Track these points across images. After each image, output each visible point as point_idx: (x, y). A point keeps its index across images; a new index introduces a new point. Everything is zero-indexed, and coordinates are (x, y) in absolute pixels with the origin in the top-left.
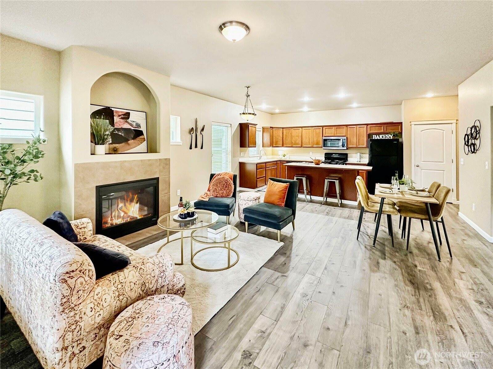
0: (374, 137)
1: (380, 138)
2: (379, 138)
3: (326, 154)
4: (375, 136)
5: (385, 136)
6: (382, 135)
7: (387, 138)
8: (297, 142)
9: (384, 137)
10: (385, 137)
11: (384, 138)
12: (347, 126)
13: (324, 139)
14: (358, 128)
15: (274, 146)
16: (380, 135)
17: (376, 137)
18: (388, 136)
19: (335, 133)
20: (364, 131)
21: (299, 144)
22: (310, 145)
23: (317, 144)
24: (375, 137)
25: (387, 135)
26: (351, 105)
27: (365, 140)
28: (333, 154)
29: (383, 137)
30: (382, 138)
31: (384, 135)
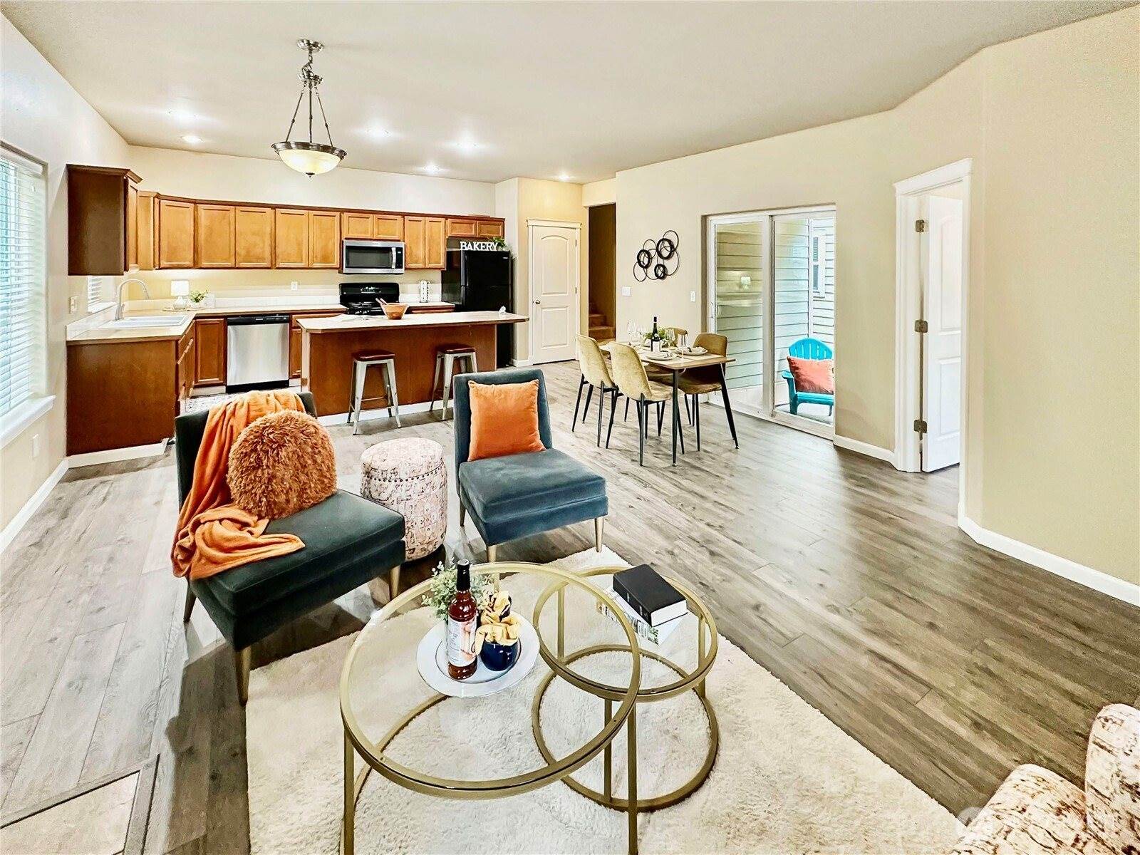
0: (462, 246)
1: (475, 250)
2: (471, 249)
3: (344, 287)
4: (464, 244)
5: (484, 244)
6: (478, 243)
7: (487, 250)
8: (258, 251)
9: (482, 247)
10: (484, 247)
11: (482, 250)
12: (403, 215)
13: (347, 247)
14: (428, 223)
15: (164, 264)
16: (474, 243)
17: (467, 246)
18: (489, 245)
19: (376, 230)
20: (439, 232)
21: (263, 260)
22: (301, 261)
23: (325, 259)
24: (465, 246)
25: (487, 243)
26: (421, 169)
27: (442, 252)
28: (364, 285)
29: (479, 246)
30: (479, 250)
31: (482, 243)
